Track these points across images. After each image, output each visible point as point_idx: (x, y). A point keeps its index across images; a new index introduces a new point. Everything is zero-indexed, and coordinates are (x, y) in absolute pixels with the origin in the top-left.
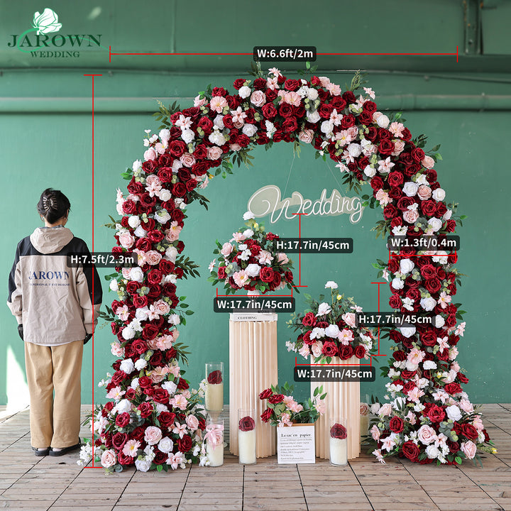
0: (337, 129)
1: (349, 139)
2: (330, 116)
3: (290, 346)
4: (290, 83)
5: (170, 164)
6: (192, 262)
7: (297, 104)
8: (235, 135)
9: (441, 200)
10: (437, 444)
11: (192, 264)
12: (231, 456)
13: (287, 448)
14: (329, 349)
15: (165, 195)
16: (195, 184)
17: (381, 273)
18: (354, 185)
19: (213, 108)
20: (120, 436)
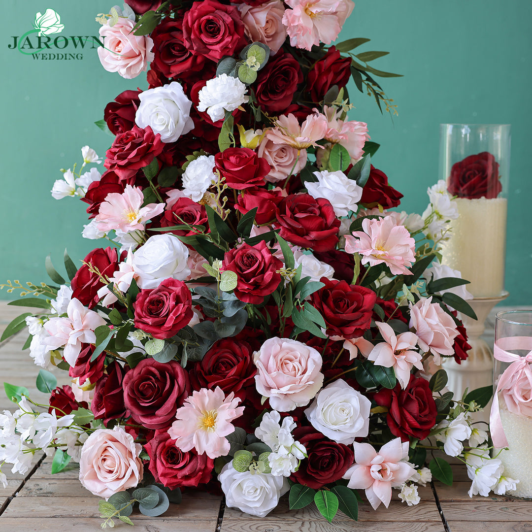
20: (154, 375)
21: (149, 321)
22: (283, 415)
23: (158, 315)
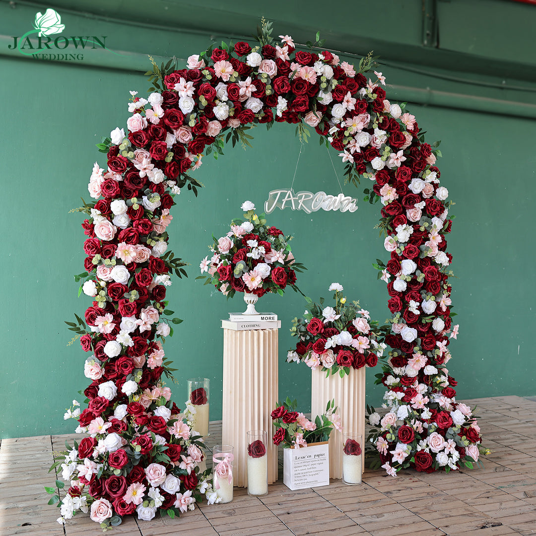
0: (349, 115)
1: (361, 126)
2: (343, 99)
3: (293, 356)
4: (303, 56)
5: (164, 138)
6: (179, 259)
7: (313, 81)
8: (239, 109)
9: (444, 199)
10: (447, 452)
11: (178, 262)
12: (240, 489)
13: (301, 472)
14: (345, 358)
15: (157, 176)
16: (188, 165)
17: (380, 274)
18: (353, 177)
19: (218, 75)
20: (116, 481)
21: (116, 464)
22: (155, 488)
23: (118, 462)
